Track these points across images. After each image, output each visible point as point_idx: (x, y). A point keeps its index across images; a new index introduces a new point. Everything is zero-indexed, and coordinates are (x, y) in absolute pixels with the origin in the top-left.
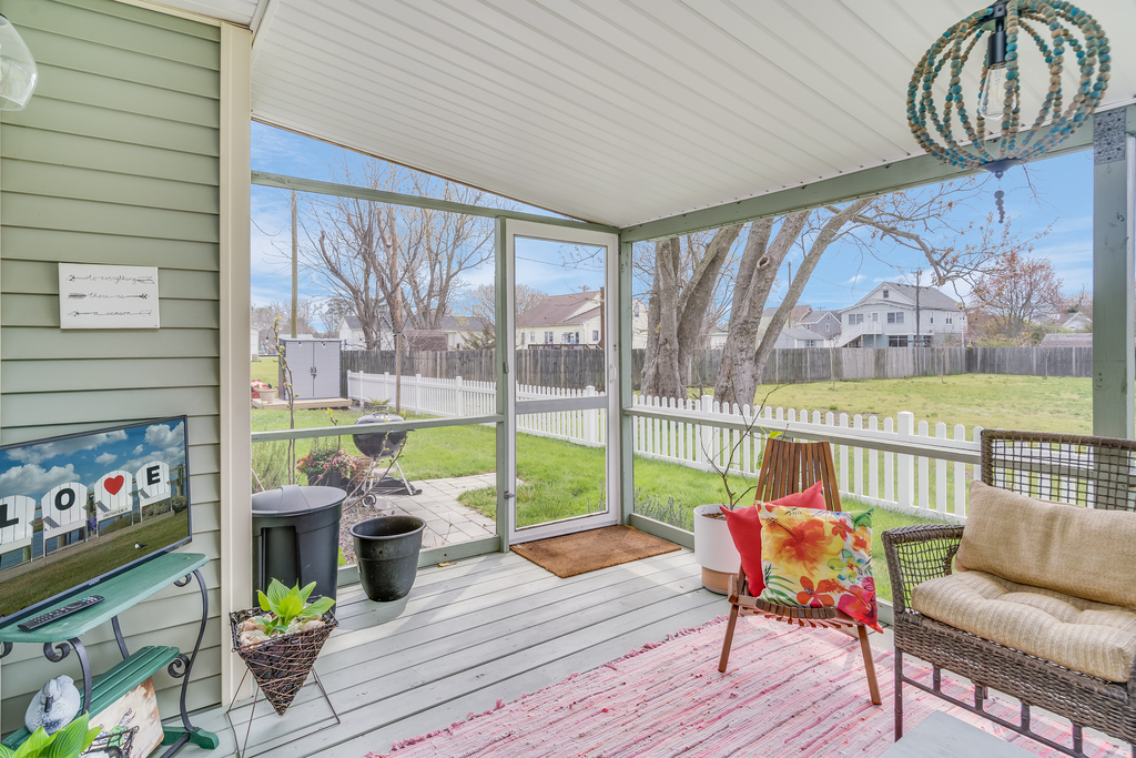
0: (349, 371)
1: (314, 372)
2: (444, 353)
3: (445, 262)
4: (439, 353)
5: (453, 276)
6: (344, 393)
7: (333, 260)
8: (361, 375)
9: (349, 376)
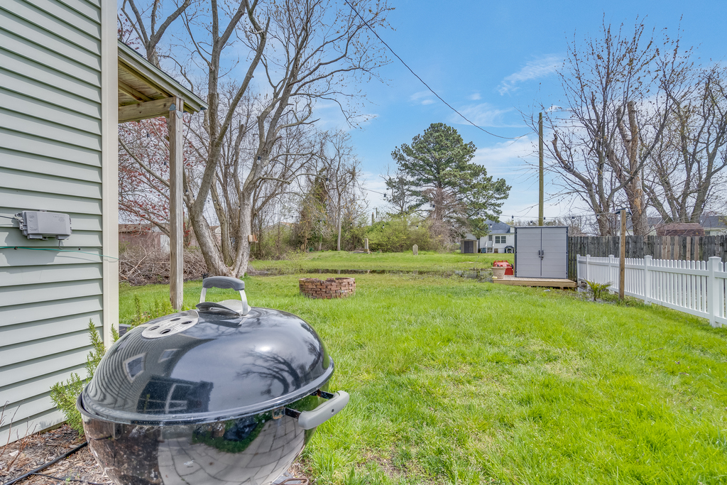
0: (578, 256)
1: (541, 254)
2: (697, 238)
3: (705, 161)
4: (688, 239)
5: (715, 171)
6: (572, 274)
7: (565, 157)
8: (588, 258)
9: (578, 260)
